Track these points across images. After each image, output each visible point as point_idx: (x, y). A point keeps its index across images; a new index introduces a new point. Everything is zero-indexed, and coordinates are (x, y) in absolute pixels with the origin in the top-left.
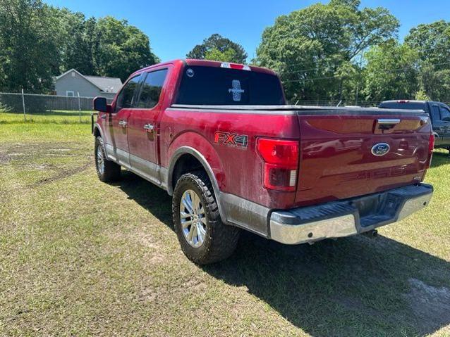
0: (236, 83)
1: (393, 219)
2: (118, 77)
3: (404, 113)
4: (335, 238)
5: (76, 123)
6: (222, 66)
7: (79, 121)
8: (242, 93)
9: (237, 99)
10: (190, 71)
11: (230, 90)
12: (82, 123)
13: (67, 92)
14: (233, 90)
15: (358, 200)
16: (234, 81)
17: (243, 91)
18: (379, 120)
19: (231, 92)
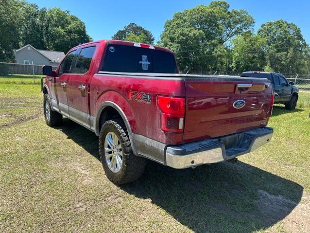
0: (145, 57)
1: (248, 151)
2: (63, 51)
3: (255, 80)
4: (209, 164)
5: (31, 84)
6: (135, 45)
7: (33, 82)
8: (148, 65)
9: (145, 68)
10: (112, 48)
11: (140, 62)
12: (35, 83)
13: (24, 61)
14: (142, 63)
15: (225, 138)
16: (143, 56)
17: (150, 63)
18: (238, 85)
19: (141, 63)
